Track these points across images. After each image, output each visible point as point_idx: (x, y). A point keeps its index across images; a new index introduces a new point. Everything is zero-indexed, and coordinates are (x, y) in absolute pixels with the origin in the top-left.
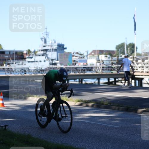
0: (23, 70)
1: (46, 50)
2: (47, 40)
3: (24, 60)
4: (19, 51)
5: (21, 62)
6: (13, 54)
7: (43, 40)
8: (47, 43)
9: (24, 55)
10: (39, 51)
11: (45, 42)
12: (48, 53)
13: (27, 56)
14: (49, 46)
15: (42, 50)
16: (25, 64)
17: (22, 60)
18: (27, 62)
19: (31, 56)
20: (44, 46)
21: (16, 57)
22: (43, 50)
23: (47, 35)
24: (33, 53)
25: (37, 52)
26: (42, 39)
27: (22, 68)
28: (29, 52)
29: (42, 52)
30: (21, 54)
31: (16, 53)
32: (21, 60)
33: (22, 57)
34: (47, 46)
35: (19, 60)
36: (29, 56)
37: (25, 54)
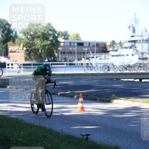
0: (106, 65)
1: (135, 41)
2: (136, 29)
3: (106, 53)
4: (101, 42)
5: (103, 56)
6: (94, 46)
7: (131, 28)
8: (136, 32)
9: (107, 47)
10: (126, 42)
11: (134, 31)
12: (137, 45)
13: (111, 49)
14: (138, 36)
15: (129, 42)
16: (108, 59)
17: (105, 54)
18: (111, 56)
19: (116, 49)
20: (133, 36)
21: (96, 50)
22: (131, 42)
23: (135, 22)
24: (119, 45)
25: (123, 44)
26: (129, 27)
27: (105, 63)
28: (113, 43)
29: (130, 44)
30: (103, 46)
31: (98, 44)
32: (103, 53)
33: (105, 50)
34: (136, 36)
35: (101, 54)
36: (113, 48)
37: (108, 45)
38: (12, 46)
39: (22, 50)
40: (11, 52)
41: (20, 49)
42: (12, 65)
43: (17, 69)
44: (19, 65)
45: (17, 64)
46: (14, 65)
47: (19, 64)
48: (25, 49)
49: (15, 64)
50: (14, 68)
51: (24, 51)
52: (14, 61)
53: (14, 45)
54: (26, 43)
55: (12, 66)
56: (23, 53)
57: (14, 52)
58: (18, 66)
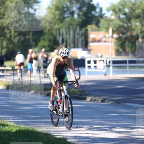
38: (94, 32)
39: (111, 39)
40: (92, 42)
41: (107, 36)
42: (95, 62)
43: (104, 69)
44: (106, 63)
45: (104, 61)
46: (98, 62)
47: (106, 61)
48: (115, 36)
49: (100, 61)
50: (98, 67)
51: (114, 40)
52: (97, 56)
53: (98, 30)
54: (117, 26)
55: (95, 65)
56: (113, 44)
57: (99, 41)
58: (105, 65)
